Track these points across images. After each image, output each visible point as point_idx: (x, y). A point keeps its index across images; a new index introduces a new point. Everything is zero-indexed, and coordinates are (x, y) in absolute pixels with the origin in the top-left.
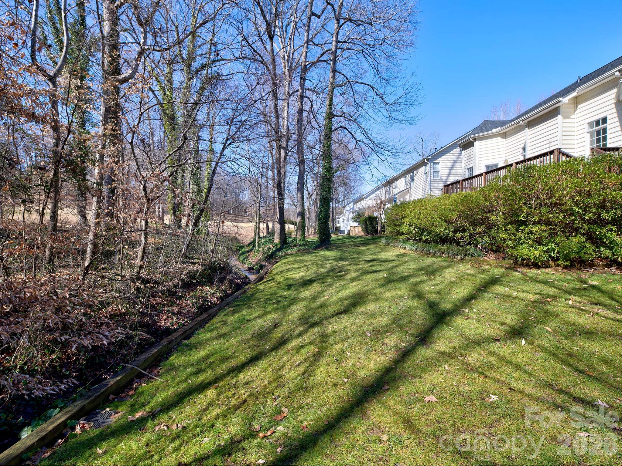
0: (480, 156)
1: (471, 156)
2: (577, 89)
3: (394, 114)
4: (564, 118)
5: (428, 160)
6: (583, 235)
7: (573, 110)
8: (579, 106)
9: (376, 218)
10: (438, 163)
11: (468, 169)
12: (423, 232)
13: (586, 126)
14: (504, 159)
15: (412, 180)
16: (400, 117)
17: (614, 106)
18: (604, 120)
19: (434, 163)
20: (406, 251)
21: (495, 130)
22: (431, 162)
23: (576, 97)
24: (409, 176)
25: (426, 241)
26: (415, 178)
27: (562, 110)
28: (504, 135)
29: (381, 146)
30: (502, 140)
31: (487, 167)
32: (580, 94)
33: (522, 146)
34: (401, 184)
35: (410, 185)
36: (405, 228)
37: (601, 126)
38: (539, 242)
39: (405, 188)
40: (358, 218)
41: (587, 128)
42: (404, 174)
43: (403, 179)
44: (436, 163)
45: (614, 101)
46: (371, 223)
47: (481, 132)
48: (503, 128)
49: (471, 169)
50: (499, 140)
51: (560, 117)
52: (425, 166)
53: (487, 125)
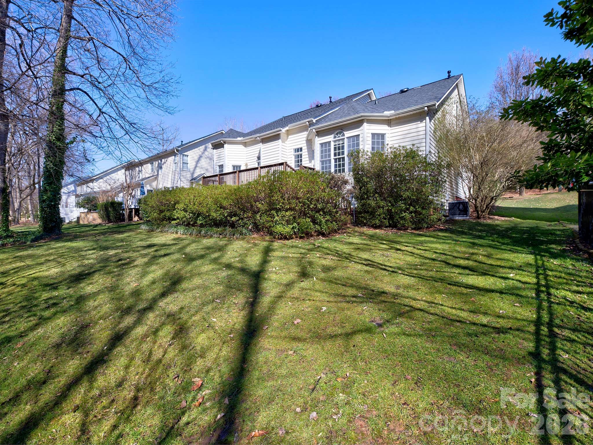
0: (229, 157)
1: (221, 156)
2: (289, 125)
3: (151, 97)
4: (283, 142)
5: (178, 151)
6: (309, 217)
7: (286, 138)
8: (290, 137)
9: (121, 204)
10: (187, 156)
11: (219, 166)
12: (198, 217)
13: (293, 150)
14: (245, 162)
15: (160, 167)
16: (157, 102)
17: (305, 142)
18: (301, 149)
19: (183, 155)
20: (178, 235)
21: (239, 139)
22: (181, 154)
23: (288, 130)
24: (156, 164)
25: (202, 226)
26: (164, 166)
27: (282, 136)
28: (245, 144)
29: (135, 126)
30: (243, 147)
31: (234, 167)
32: (290, 128)
33: (257, 155)
34: (147, 170)
35: (158, 172)
36: (178, 214)
37: (300, 153)
38: (288, 222)
39: (151, 175)
40: (87, 203)
41: (293, 152)
42: (150, 160)
43: (149, 165)
44: (185, 155)
45: (305, 139)
46: (115, 209)
47: (229, 137)
48: (245, 138)
49: (221, 167)
50: (241, 147)
51: (280, 140)
52: (175, 156)
53: (233, 133)
